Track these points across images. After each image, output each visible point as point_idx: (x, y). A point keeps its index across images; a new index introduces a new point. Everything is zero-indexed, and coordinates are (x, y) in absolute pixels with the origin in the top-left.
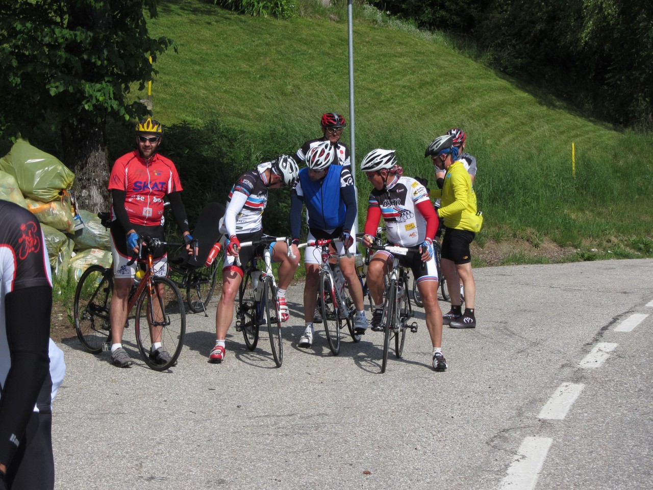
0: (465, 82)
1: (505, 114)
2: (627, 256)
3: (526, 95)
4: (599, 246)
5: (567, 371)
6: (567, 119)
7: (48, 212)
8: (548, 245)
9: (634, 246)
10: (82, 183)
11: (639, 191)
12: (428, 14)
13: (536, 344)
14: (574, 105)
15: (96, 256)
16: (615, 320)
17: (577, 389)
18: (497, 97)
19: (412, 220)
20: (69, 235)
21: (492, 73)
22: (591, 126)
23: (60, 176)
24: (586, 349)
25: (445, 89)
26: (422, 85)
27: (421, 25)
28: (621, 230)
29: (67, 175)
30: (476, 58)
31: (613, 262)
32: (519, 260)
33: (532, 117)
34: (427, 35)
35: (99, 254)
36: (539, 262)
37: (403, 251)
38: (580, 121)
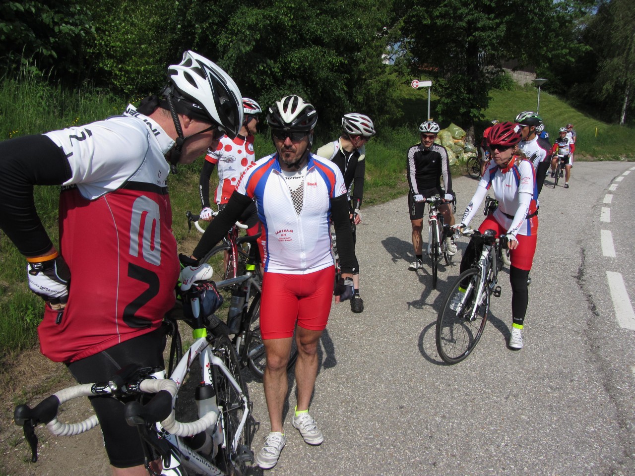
0: (563, 109)
1: (574, 119)
2: (612, 160)
3: (580, 113)
4: (603, 157)
5: (606, 191)
6: (593, 121)
7: (458, 142)
8: (588, 156)
9: (614, 158)
10: (467, 135)
11: (615, 142)
12: (552, 90)
13: (594, 183)
14: (594, 117)
15: (470, 154)
16: (615, 178)
17: (611, 196)
18: (572, 114)
19: (568, 148)
20: (464, 148)
21: (569, 107)
22: (599, 123)
23: (462, 133)
24: (609, 185)
25: (557, 111)
26: (551, 110)
27: (550, 93)
28: (610, 153)
29: (464, 133)
30: (565, 103)
31: (607, 162)
32: (581, 160)
33: (583, 120)
34: (551, 96)
35: (470, 153)
36: (586, 161)
37: (563, 156)
38: (596, 121)
